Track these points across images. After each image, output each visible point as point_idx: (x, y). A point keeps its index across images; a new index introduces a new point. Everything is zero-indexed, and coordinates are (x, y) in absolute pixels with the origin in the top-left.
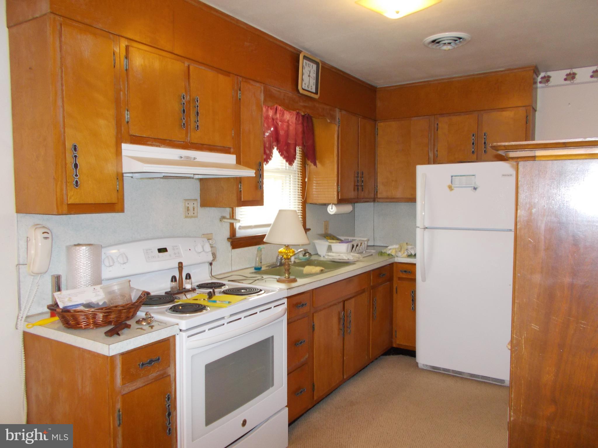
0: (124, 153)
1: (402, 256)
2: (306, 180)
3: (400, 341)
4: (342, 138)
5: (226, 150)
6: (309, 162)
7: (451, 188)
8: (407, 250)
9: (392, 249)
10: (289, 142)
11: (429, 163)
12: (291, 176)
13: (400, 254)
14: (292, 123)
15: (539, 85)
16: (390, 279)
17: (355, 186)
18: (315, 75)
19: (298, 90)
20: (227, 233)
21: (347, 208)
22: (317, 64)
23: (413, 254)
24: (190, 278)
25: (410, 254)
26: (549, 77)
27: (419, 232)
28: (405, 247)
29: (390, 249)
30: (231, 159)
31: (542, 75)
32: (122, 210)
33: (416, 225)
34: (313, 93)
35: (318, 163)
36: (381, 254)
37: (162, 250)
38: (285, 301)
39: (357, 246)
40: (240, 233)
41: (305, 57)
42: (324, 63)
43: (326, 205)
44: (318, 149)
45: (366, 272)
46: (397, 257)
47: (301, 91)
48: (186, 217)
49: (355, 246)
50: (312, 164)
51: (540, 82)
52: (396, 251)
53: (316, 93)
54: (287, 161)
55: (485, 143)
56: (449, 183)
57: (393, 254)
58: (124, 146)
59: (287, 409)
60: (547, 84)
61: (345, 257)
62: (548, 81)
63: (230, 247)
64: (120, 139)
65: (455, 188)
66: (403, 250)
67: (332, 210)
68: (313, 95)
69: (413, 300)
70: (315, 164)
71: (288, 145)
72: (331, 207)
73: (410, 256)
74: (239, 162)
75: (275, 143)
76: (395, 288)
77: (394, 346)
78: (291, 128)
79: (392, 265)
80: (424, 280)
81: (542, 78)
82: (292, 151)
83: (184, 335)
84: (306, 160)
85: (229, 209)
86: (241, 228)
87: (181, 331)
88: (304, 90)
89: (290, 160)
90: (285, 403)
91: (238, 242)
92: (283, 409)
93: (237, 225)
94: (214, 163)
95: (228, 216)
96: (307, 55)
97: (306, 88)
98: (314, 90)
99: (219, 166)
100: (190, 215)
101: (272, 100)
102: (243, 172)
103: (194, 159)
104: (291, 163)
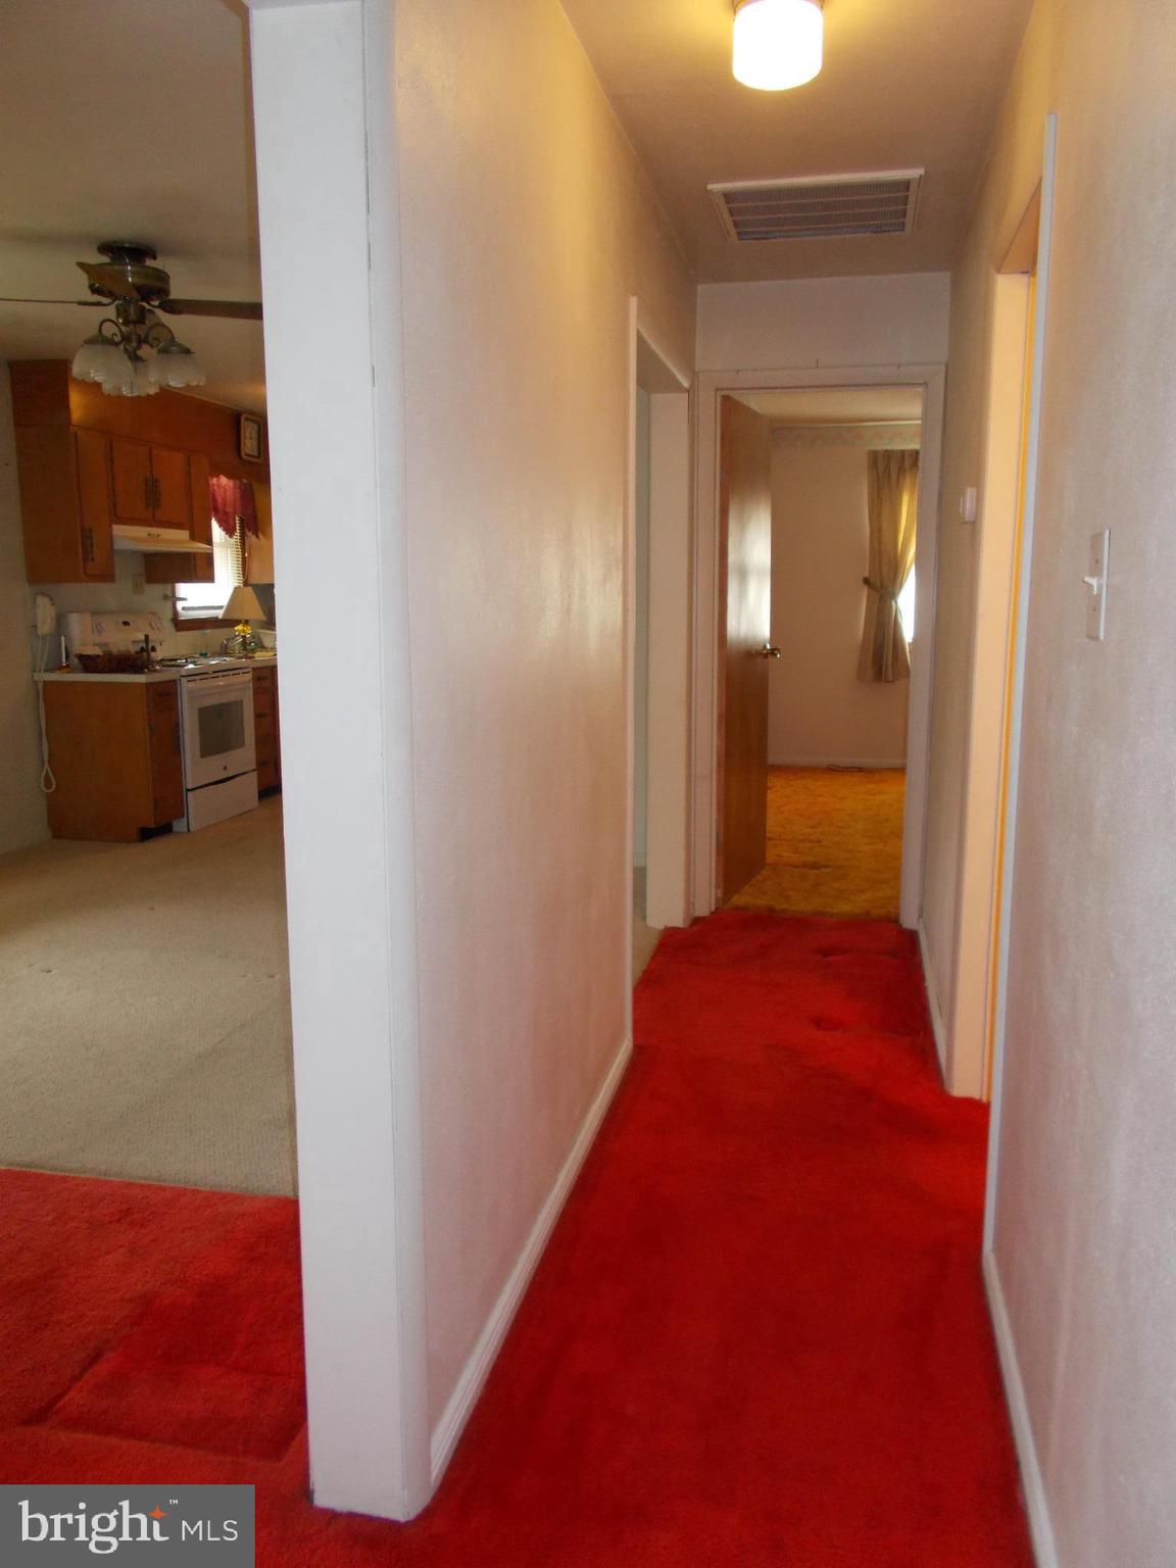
0: (114, 533)
2: (246, 555)
5: (179, 526)
6: (249, 534)
10: (228, 511)
12: (226, 550)
14: (229, 488)
18: (256, 436)
19: (240, 457)
20: (170, 615)
22: (257, 422)
24: (155, 651)
30: (184, 534)
32: (113, 581)
34: (254, 457)
35: (260, 536)
37: (125, 623)
38: (250, 670)
40: (185, 615)
41: (247, 419)
44: (259, 517)
47: (244, 457)
50: (254, 537)
53: (259, 457)
54: (225, 533)
58: (113, 526)
59: (256, 773)
63: (173, 629)
64: (112, 522)
68: (254, 460)
70: (257, 536)
71: (226, 513)
74: (191, 537)
75: (213, 513)
78: (228, 494)
82: (231, 521)
83: (185, 679)
84: (246, 530)
85: (169, 586)
86: (184, 609)
87: (182, 676)
88: (246, 455)
89: (230, 531)
90: (254, 767)
91: (182, 625)
92: (254, 770)
93: (180, 605)
94: (175, 540)
95: (170, 594)
96: (249, 416)
97: (248, 452)
98: (256, 454)
99: (179, 542)
100: (138, 590)
101: (217, 470)
102: (198, 548)
103: (158, 536)
104: (231, 536)
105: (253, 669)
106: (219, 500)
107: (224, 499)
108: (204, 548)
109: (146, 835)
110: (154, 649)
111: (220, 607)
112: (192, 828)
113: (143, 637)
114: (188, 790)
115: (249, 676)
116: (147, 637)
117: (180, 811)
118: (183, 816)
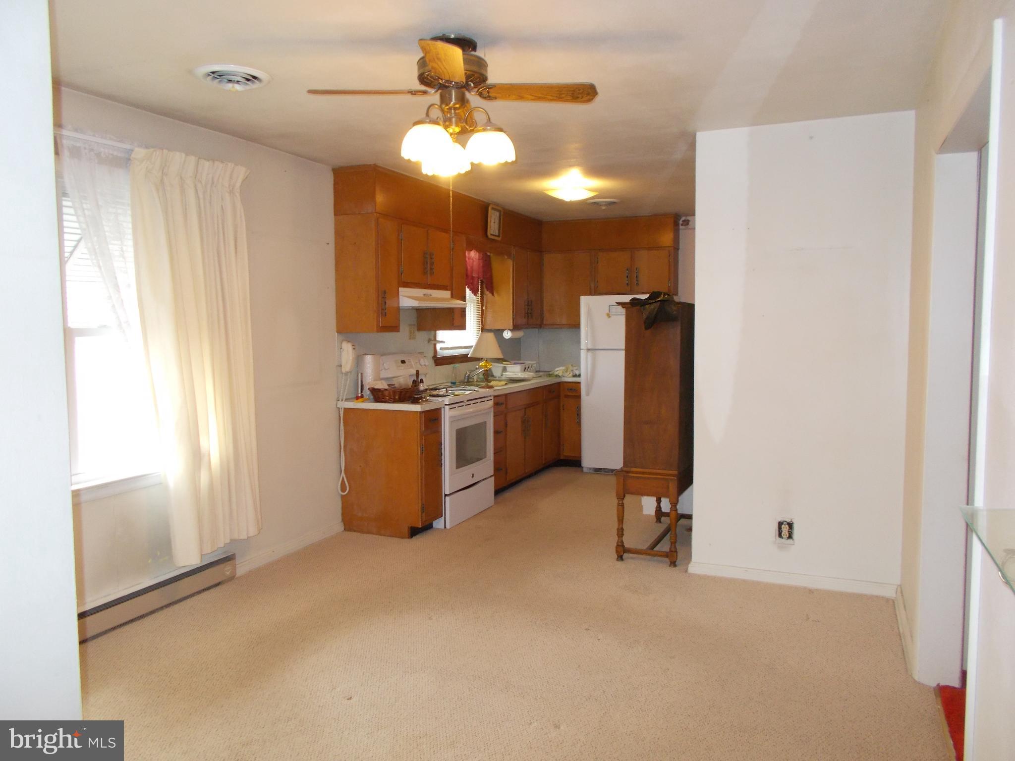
0: (400, 290)
1: (569, 376)
2: (484, 308)
3: (567, 453)
4: (517, 271)
5: (444, 288)
6: (487, 293)
7: (609, 316)
8: (572, 371)
9: (559, 370)
10: (474, 276)
11: (590, 294)
12: (472, 305)
13: (566, 374)
14: (476, 259)
15: (681, 227)
16: (558, 397)
17: (525, 313)
18: (498, 221)
19: (487, 236)
20: (431, 354)
21: (519, 334)
22: (499, 211)
23: (578, 374)
24: (423, 382)
25: (575, 374)
26: (688, 221)
27: (583, 354)
28: (571, 368)
29: (558, 370)
30: (447, 294)
31: (683, 218)
32: (398, 331)
33: (580, 347)
34: (495, 236)
35: (495, 294)
36: (550, 375)
37: (403, 362)
38: (492, 398)
39: (529, 367)
40: (442, 354)
41: (493, 209)
42: (504, 209)
43: (503, 330)
44: (495, 280)
45: (540, 387)
46: (564, 377)
47: (490, 236)
48: (410, 339)
49: (527, 368)
50: (489, 294)
51: (682, 225)
52: (563, 372)
53: (499, 236)
54: (472, 292)
55: (637, 277)
56: (608, 312)
57: (560, 375)
58: (400, 288)
59: (493, 478)
60: (686, 227)
61: (521, 375)
62: (688, 224)
63: (434, 365)
64: (399, 286)
65: (612, 316)
66: (568, 370)
67: (507, 335)
68: (495, 238)
69: (578, 415)
70: (493, 294)
71: (473, 278)
72: (506, 333)
73: (575, 376)
74: (452, 296)
76: (561, 405)
77: (562, 458)
78: (475, 263)
79: (559, 384)
80: (588, 394)
81: (683, 221)
82: (476, 284)
83: (447, 407)
84: (485, 290)
85: (433, 332)
86: (441, 349)
87: (446, 405)
88: (491, 235)
89: (475, 292)
90: (492, 473)
91: (439, 361)
92: (491, 476)
93: (439, 346)
94: (441, 298)
95: (433, 339)
96: (494, 207)
97: (492, 233)
98: (497, 234)
99: (443, 300)
100: (412, 337)
101: (471, 246)
102: (456, 304)
103: (431, 295)
104: (475, 295)
105: (495, 397)
106: (469, 268)
107: (472, 267)
108: (459, 304)
109: (414, 532)
110: (422, 381)
111: (470, 347)
112: (448, 526)
113: (415, 372)
114: (446, 495)
115: (491, 403)
116: (418, 372)
117: (438, 513)
118: (442, 516)
